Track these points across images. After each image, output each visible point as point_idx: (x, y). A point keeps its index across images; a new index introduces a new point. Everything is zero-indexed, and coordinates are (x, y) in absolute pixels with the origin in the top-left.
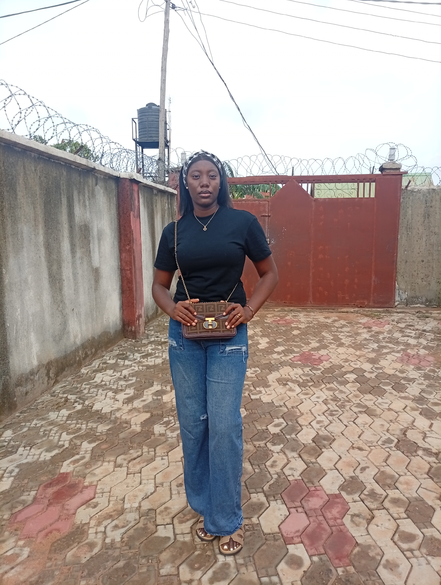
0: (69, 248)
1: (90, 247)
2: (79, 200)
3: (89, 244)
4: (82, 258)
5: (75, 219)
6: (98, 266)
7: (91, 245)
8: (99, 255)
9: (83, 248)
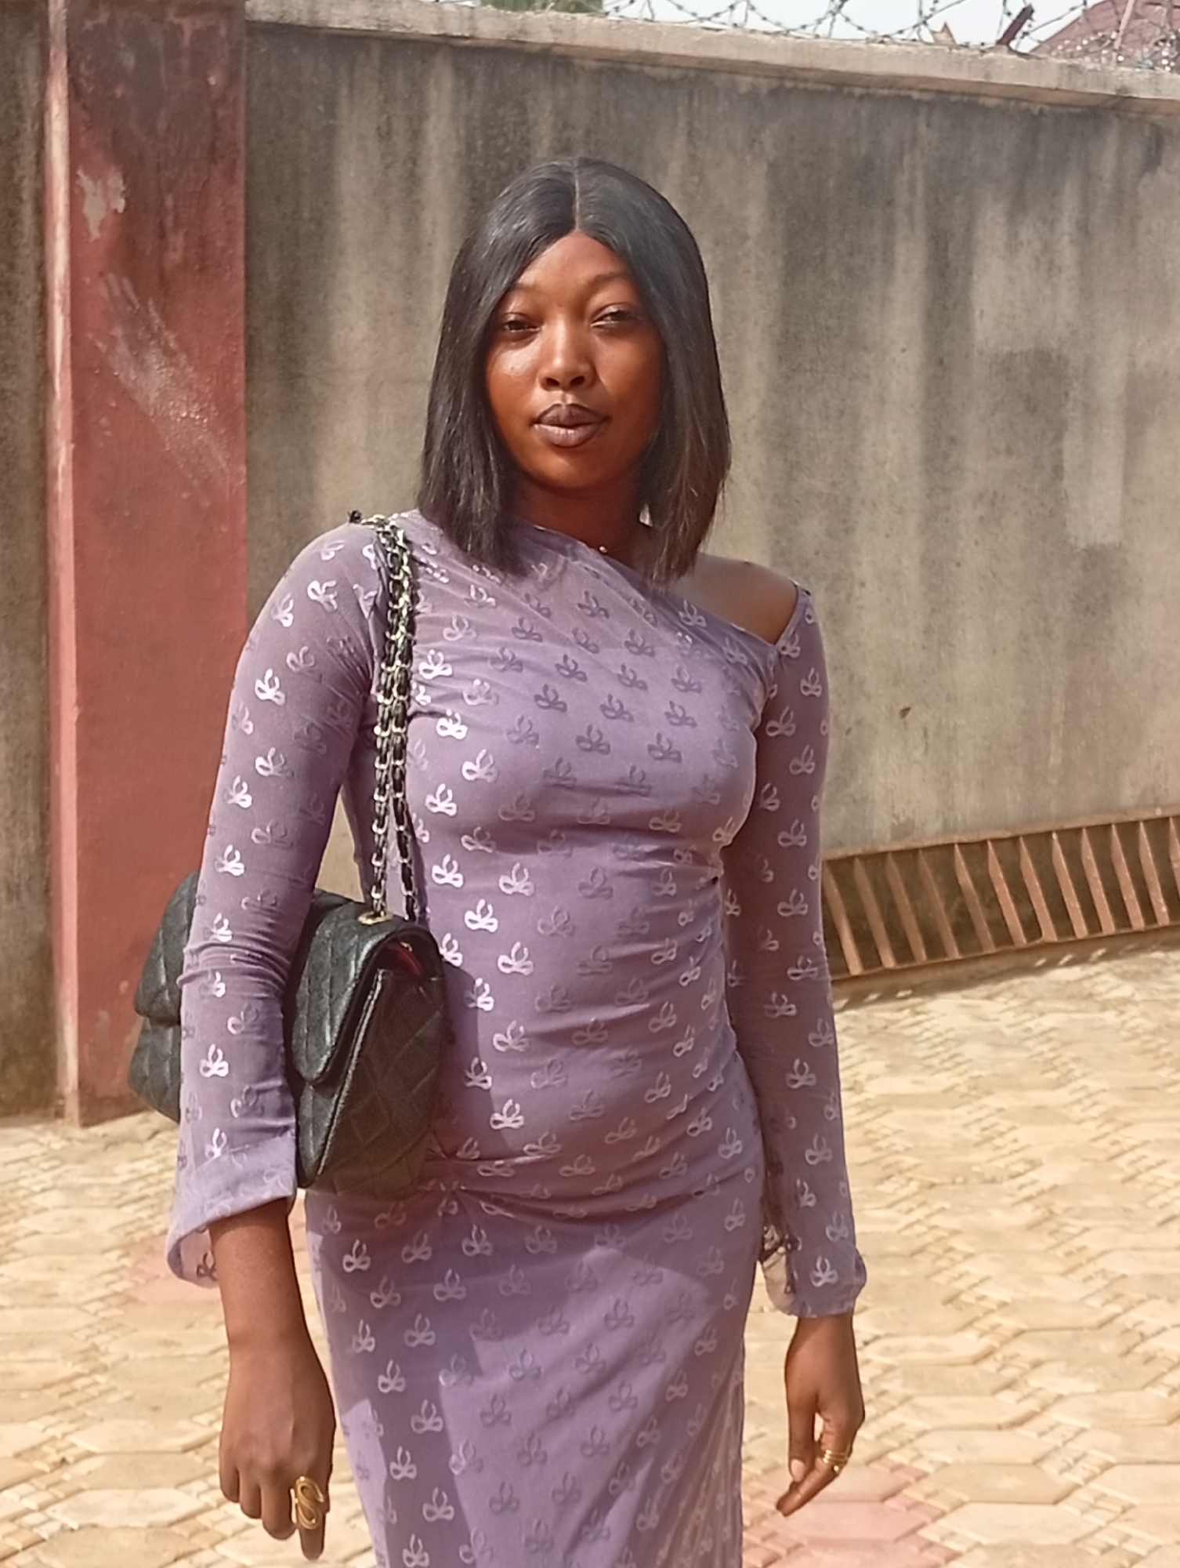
0: (915, 448)
1: (1060, 452)
2: (1013, 247)
3: (1058, 437)
4: (993, 502)
5: (968, 329)
6: (1112, 538)
7: (1071, 445)
8: (1126, 490)
9: (1009, 452)
